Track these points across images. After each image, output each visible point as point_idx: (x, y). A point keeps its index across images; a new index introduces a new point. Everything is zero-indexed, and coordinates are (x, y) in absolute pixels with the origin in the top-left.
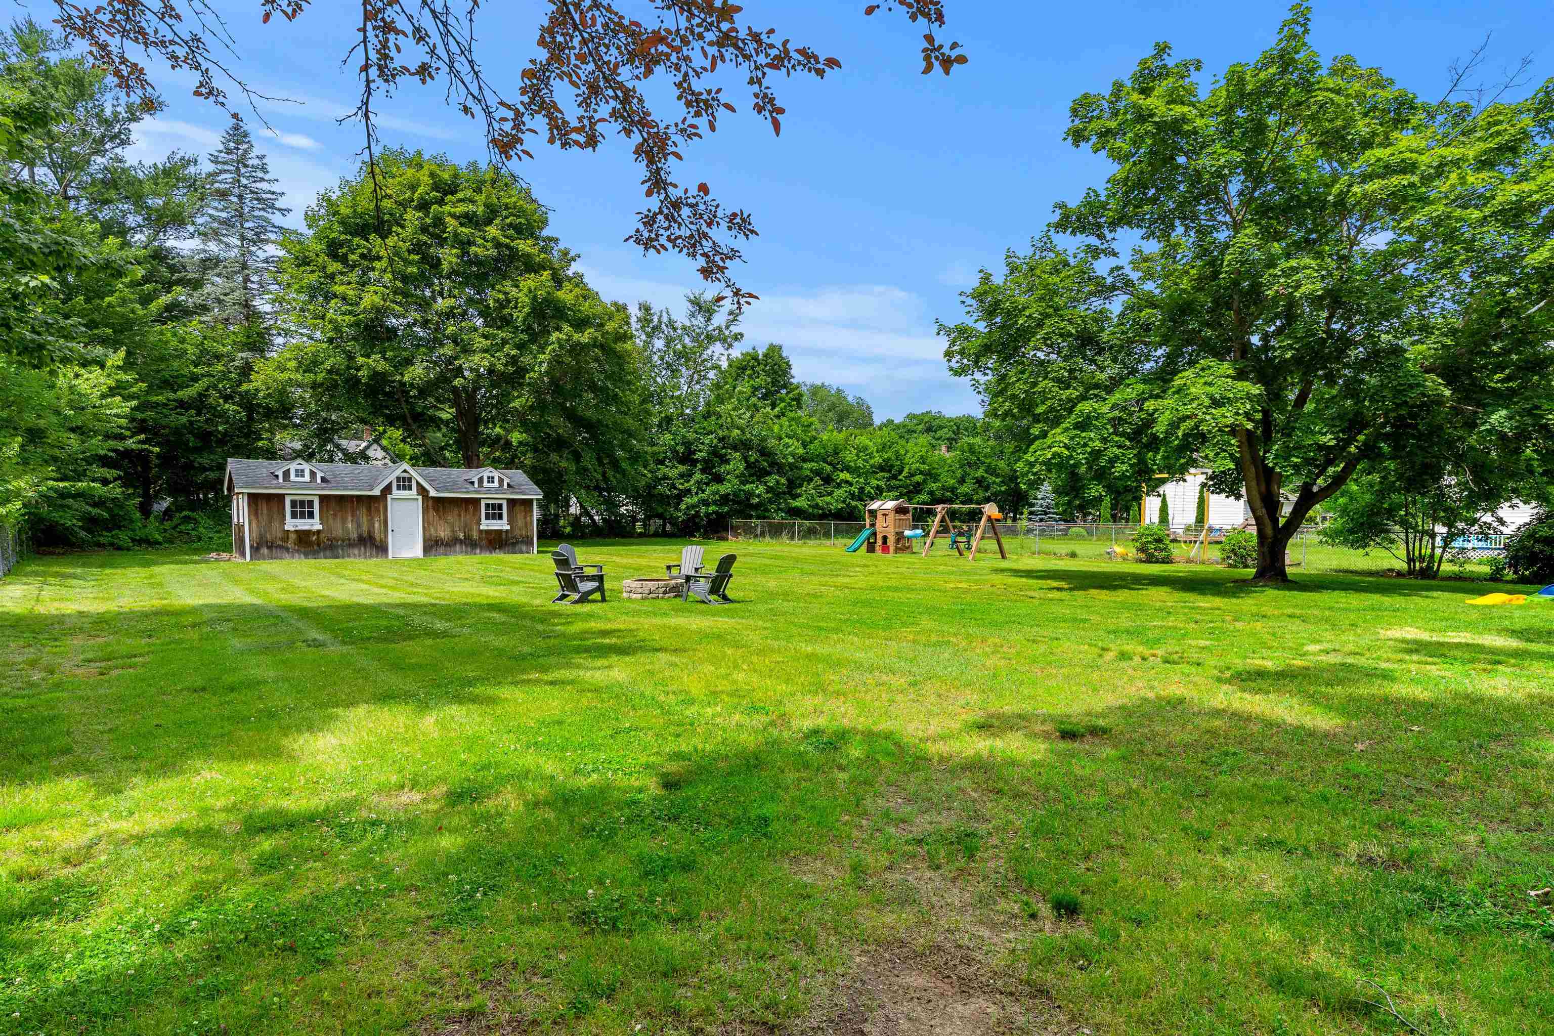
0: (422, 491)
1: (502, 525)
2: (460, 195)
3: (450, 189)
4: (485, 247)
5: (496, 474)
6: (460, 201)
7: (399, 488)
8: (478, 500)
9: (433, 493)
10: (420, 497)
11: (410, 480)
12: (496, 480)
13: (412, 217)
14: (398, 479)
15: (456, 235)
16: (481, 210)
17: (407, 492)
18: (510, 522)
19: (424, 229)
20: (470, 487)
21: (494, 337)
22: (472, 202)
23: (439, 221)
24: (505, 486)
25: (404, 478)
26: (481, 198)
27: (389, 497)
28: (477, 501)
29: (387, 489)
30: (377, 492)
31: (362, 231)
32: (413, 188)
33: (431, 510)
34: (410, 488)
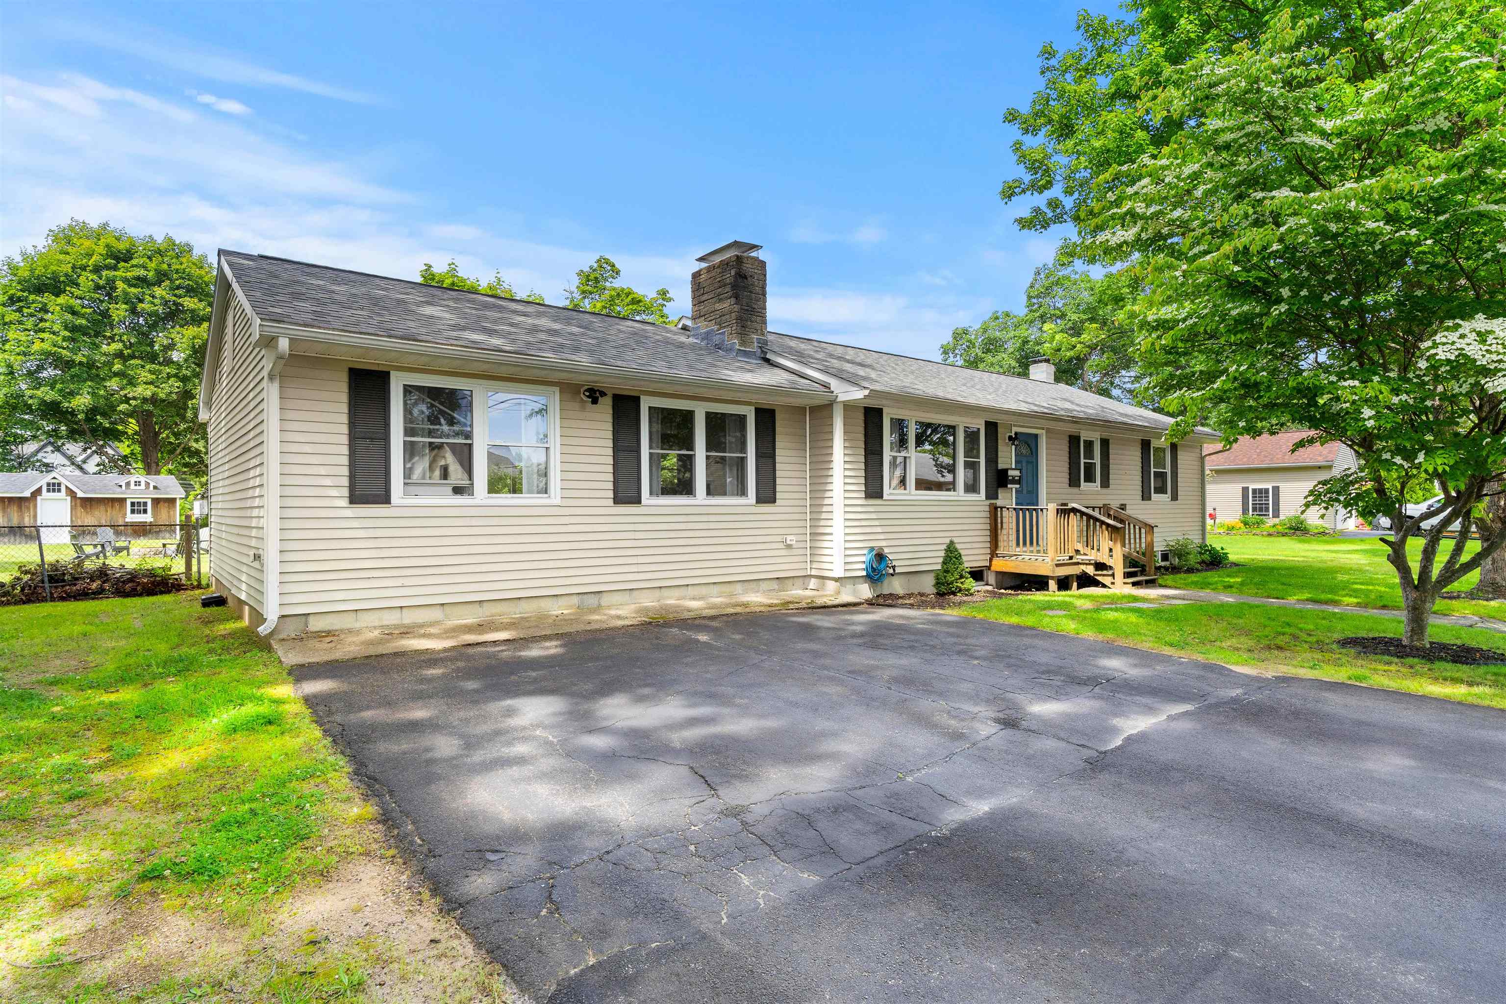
0: (71, 493)
1: (148, 518)
2: (134, 262)
3: (126, 257)
4: (152, 303)
5: (143, 480)
6: (133, 266)
7: (48, 491)
8: (125, 499)
9: (80, 494)
10: (69, 498)
11: (59, 485)
12: (143, 484)
13: (86, 280)
14: (48, 484)
15: (126, 294)
16: (151, 274)
17: (56, 494)
18: (154, 515)
19: (98, 287)
20: (119, 489)
21: (160, 372)
22: (145, 268)
23: (111, 282)
24: (151, 488)
25: (54, 484)
26: (152, 265)
27: (39, 498)
28: (122, 501)
29: (38, 491)
30: (27, 494)
31: (39, 290)
32: (90, 255)
33: (79, 508)
34: (59, 491)
